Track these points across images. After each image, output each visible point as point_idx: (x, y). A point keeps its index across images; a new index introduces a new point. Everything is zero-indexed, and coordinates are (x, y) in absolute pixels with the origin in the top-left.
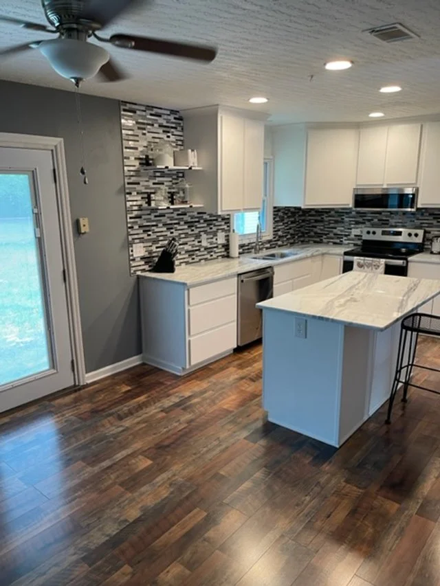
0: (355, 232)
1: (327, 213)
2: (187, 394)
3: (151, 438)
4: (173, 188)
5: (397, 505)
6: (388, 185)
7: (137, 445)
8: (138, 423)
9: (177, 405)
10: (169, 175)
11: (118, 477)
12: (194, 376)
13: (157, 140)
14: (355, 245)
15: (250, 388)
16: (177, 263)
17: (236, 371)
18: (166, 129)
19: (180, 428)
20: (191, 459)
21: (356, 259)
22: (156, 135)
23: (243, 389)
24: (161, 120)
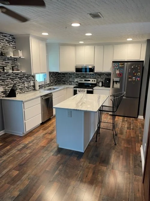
0: (76, 80)
1: (66, 74)
2: (27, 142)
3: (16, 162)
4: (13, 65)
5: (106, 168)
6: (86, 65)
7: (11, 166)
8: (9, 157)
9: (24, 147)
10: (11, 60)
11: (6, 180)
12: (27, 136)
13: (5, 46)
14: (76, 84)
15: (50, 137)
16: (16, 93)
17: (43, 132)
18: (9, 42)
19: (27, 156)
20: (34, 167)
21: (78, 89)
22: (5, 44)
23: (47, 137)
24: (6, 38)
